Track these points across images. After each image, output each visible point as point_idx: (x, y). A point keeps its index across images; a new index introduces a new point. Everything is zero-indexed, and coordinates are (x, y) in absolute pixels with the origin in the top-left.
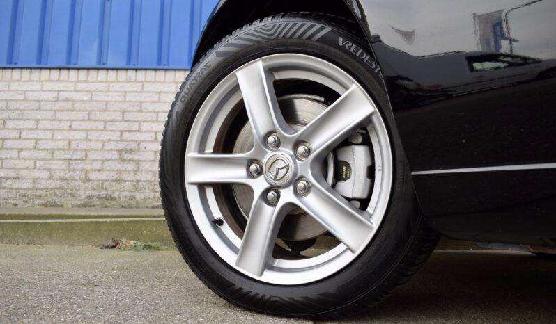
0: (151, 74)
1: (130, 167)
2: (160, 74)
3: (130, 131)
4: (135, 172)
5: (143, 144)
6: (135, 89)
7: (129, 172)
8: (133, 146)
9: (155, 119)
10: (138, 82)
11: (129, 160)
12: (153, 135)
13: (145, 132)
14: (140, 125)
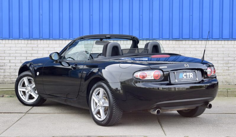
0: (7, 41)
1: (2, 71)
2: (10, 41)
3: (2, 60)
4: (4, 72)
5: (6, 64)
6: (2, 46)
7: (2, 72)
8: (3, 64)
9: (9, 56)
10: (3, 44)
11: (2, 69)
12: (9, 61)
13: (6, 60)
14: (4, 58)
